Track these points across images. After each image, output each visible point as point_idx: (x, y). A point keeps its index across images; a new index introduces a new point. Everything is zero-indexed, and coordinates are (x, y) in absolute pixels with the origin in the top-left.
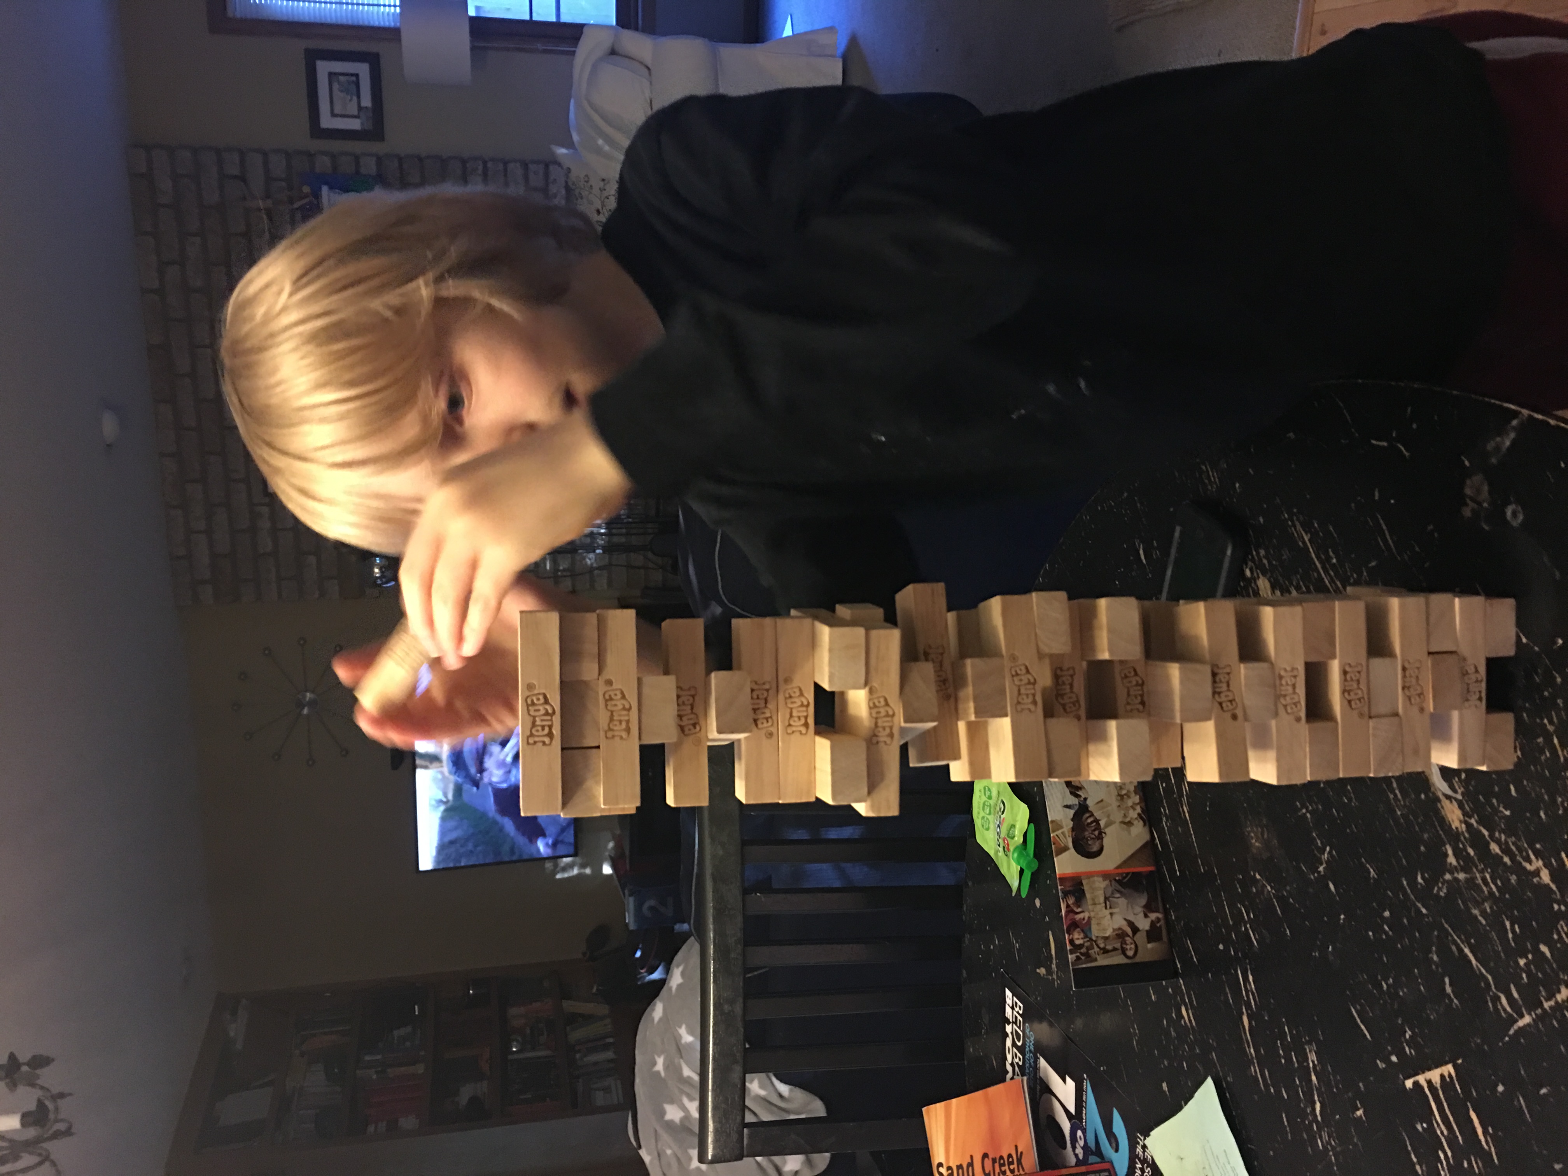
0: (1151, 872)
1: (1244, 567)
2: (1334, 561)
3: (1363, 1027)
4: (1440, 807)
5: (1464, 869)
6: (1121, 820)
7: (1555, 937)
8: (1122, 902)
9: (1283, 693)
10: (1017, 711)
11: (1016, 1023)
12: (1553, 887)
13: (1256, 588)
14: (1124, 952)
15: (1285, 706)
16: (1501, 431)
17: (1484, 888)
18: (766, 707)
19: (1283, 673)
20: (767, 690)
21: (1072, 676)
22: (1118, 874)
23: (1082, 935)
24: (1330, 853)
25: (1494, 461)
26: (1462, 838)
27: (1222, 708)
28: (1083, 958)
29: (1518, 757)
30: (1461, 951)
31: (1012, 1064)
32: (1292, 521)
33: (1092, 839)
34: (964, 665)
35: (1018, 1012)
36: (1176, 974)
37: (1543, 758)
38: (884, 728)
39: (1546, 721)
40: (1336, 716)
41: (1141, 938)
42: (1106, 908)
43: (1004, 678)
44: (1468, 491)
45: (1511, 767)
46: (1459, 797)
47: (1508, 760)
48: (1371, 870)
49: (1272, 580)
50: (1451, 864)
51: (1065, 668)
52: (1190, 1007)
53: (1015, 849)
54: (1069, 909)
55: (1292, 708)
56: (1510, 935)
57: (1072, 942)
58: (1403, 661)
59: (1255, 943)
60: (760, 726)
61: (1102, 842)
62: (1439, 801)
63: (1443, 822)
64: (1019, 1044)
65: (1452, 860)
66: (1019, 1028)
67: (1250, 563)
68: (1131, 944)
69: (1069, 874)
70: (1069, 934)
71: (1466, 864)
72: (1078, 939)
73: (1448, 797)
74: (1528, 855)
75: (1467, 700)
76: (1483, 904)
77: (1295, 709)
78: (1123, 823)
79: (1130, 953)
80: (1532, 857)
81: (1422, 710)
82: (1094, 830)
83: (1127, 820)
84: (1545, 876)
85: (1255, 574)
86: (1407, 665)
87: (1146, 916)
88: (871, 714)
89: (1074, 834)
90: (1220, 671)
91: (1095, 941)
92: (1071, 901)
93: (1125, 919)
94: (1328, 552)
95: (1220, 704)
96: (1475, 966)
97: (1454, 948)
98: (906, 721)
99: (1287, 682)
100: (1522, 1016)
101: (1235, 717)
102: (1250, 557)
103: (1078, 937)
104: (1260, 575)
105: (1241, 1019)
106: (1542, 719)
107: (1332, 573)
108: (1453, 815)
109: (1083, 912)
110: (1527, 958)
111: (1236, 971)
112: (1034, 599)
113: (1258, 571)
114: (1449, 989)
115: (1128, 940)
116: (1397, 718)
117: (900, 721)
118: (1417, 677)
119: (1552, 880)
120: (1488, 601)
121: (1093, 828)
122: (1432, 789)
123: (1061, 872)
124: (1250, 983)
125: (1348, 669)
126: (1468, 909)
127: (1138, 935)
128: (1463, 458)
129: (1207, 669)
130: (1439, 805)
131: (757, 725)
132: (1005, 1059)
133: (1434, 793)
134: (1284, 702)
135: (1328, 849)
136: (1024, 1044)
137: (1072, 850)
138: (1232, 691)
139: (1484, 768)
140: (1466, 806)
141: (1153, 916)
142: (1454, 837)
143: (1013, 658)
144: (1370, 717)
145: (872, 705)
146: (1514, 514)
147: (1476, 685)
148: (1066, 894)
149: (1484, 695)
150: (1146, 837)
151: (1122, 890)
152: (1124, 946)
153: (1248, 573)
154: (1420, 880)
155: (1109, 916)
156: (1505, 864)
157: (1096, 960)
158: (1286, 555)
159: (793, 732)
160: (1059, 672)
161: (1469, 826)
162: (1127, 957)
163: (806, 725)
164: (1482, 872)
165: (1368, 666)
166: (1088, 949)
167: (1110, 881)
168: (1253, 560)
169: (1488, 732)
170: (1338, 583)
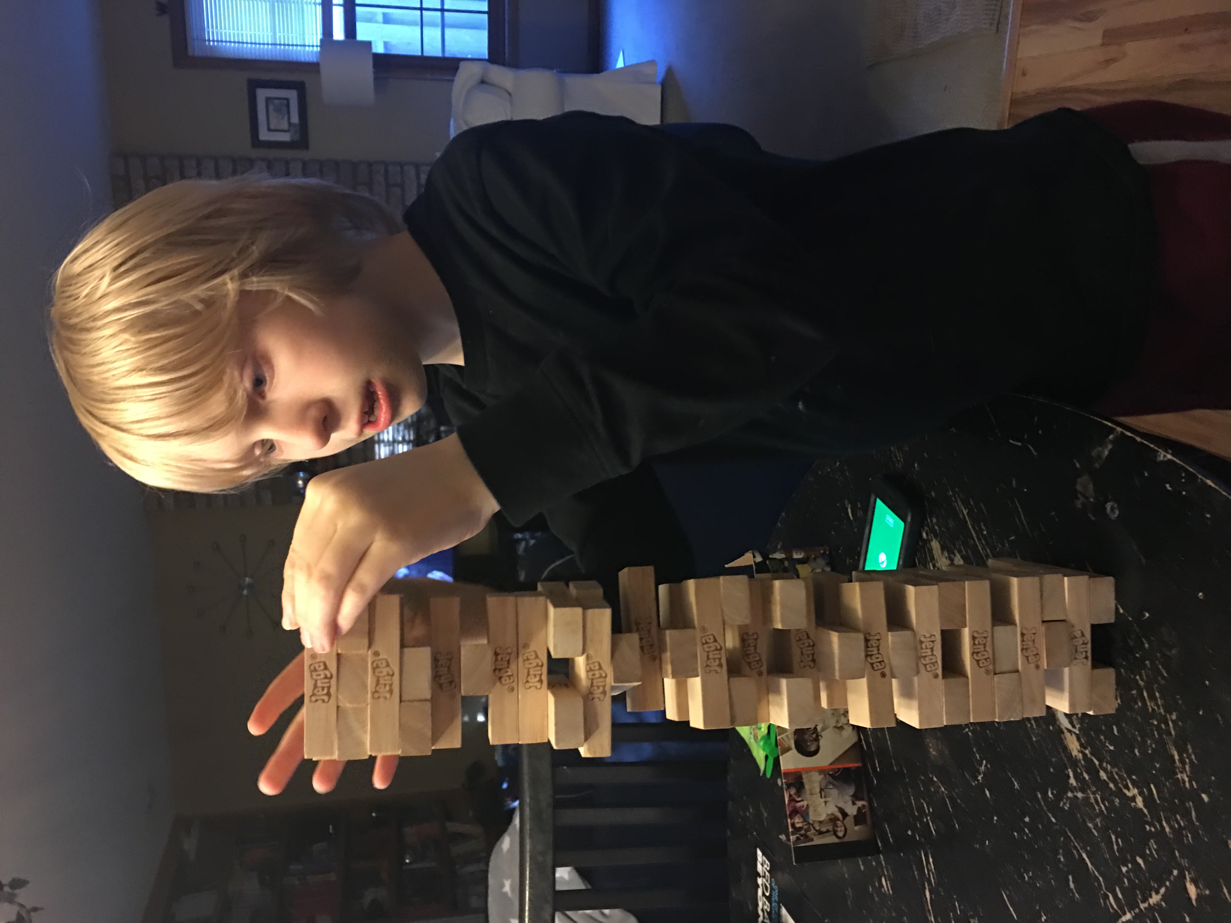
0: (858, 767)
1: (922, 530)
2: (985, 532)
3: (1011, 909)
4: (1063, 738)
5: (1083, 791)
6: (834, 725)
7: (1148, 852)
8: (834, 792)
9: (924, 655)
10: (706, 673)
11: (764, 877)
12: (1145, 811)
13: (930, 548)
14: (835, 833)
15: (925, 665)
16: (1102, 443)
17: (1096, 807)
18: (508, 667)
19: (923, 639)
20: (510, 654)
21: (756, 639)
22: (833, 770)
23: (801, 820)
24: (986, 766)
25: (1097, 465)
26: (1080, 764)
27: (873, 668)
28: (802, 838)
29: (1118, 704)
30: (1080, 855)
31: (763, 910)
32: (955, 498)
33: (810, 741)
34: (664, 635)
35: (766, 869)
36: (879, 852)
37: (1136, 706)
38: (598, 687)
39: (1138, 677)
40: (967, 672)
41: (849, 821)
42: (821, 798)
43: (696, 645)
44: (1079, 488)
45: (1114, 712)
46: (1078, 732)
47: (1111, 706)
48: (1016, 783)
49: (941, 542)
50: (1072, 784)
51: (750, 634)
52: (888, 879)
53: (763, 738)
54: (791, 798)
55: (931, 667)
56: (1115, 847)
57: (793, 825)
58: (1022, 628)
59: (934, 833)
60: (503, 682)
61: (819, 743)
62: (1063, 733)
63: (1065, 748)
64: (768, 894)
65: (1072, 781)
66: (767, 881)
67: (926, 528)
68: (841, 827)
69: (791, 769)
70: (791, 819)
71: (1083, 786)
72: (798, 823)
73: (1070, 731)
74: (1127, 784)
75: (1076, 658)
76: (1095, 819)
77: (933, 668)
78: (836, 727)
79: (841, 834)
80: (1130, 786)
81: (1037, 667)
82: (813, 734)
83: (839, 725)
84: (1140, 802)
85: (930, 537)
86: (1024, 632)
87: (854, 804)
88: (587, 676)
89: (796, 737)
90: (871, 638)
91: (812, 825)
92: (793, 791)
93: (837, 806)
94: (980, 525)
95: (872, 664)
96: (1090, 869)
97: (1075, 852)
98: (615, 682)
99: (926, 646)
100: (1125, 914)
101: (883, 675)
102: (926, 522)
103: (798, 821)
104: (933, 538)
105: (924, 892)
106: (1135, 676)
107: (983, 542)
108: (1073, 745)
109: (802, 800)
110: (1128, 867)
111: (921, 854)
112: (721, 582)
113: (932, 535)
114: (1072, 885)
115: (839, 823)
116: (1016, 674)
117: (610, 681)
118: (1034, 641)
119: (1145, 806)
120: (1092, 579)
121: (811, 732)
122: (1058, 723)
123: (785, 768)
124: (930, 864)
125: (976, 635)
126: (1084, 822)
127: (848, 818)
128: (1075, 461)
129: (861, 636)
130: (1062, 736)
131: (501, 682)
132: (757, 905)
133: (1059, 727)
134: (925, 663)
135: (984, 762)
136: (771, 894)
137: (794, 751)
138: (881, 654)
139: (1091, 713)
140: (1082, 740)
141: (860, 803)
142: (1074, 763)
143: (704, 629)
144: (995, 674)
145: (588, 669)
146: (1112, 509)
147: (1084, 646)
148: (789, 786)
149: (1089, 654)
150: (855, 739)
151: (835, 782)
152: (835, 828)
153: (924, 535)
154: (1050, 795)
155: (824, 804)
156: (1111, 789)
157: (812, 840)
158: (951, 524)
159: (530, 687)
160: (745, 637)
161: (1085, 755)
162: (838, 837)
163: (541, 681)
164: (1094, 793)
165: (993, 633)
166: (806, 831)
167: (825, 775)
168: (928, 526)
169: (1093, 684)
170: (988, 550)
